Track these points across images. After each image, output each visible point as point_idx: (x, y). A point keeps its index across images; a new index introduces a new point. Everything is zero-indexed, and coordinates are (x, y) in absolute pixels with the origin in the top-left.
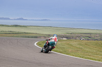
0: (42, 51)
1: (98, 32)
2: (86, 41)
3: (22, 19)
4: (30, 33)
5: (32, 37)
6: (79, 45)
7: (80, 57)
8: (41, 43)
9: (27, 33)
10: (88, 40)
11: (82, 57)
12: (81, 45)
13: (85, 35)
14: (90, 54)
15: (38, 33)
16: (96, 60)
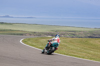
0: (43, 53)
1: (82, 30)
2: (71, 39)
3: (8, 16)
4: (16, 31)
5: (18, 34)
6: (64, 42)
7: (65, 54)
8: (26, 40)
9: (13, 31)
10: (73, 37)
11: (67, 54)
12: (65, 42)
13: (70, 32)
14: (74, 51)
15: (23, 30)
16: (80, 57)
